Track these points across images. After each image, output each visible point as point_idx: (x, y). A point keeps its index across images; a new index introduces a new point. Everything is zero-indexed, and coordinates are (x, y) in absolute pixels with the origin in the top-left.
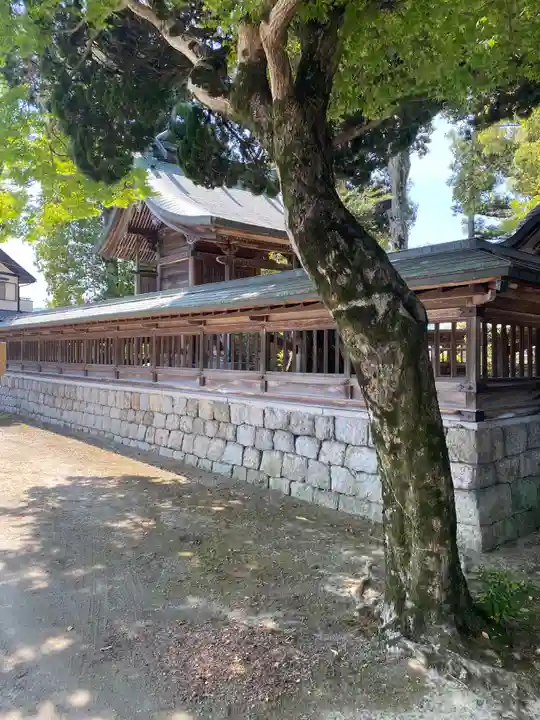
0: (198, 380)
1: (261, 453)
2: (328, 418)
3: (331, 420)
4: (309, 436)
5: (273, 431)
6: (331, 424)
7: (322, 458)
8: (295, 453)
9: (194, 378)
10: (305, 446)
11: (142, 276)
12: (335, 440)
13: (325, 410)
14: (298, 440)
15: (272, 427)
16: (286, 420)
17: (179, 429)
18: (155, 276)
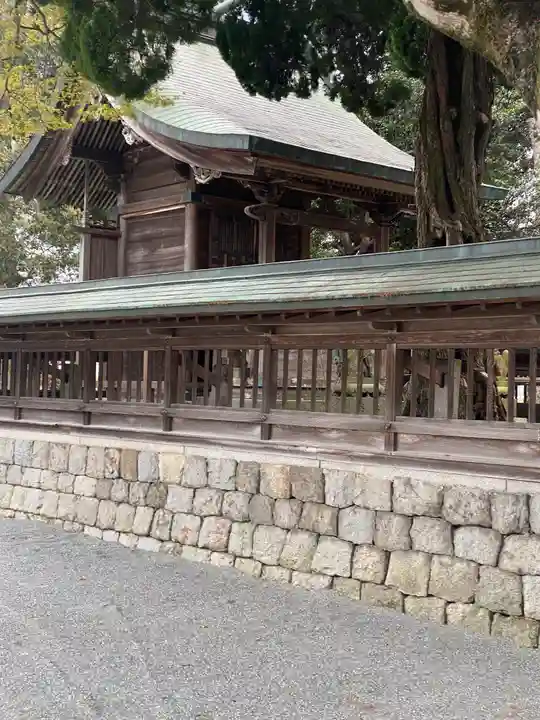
0: (258, 430)
1: (387, 554)
2: (517, 497)
3: (523, 500)
4: (479, 526)
5: (411, 518)
6: (522, 506)
7: (505, 563)
8: (453, 556)
9: (250, 424)
10: (473, 544)
11: (94, 236)
12: (531, 533)
13: (510, 483)
14: (460, 534)
15: (409, 511)
16: (435, 499)
17: (221, 515)
18: (116, 238)
